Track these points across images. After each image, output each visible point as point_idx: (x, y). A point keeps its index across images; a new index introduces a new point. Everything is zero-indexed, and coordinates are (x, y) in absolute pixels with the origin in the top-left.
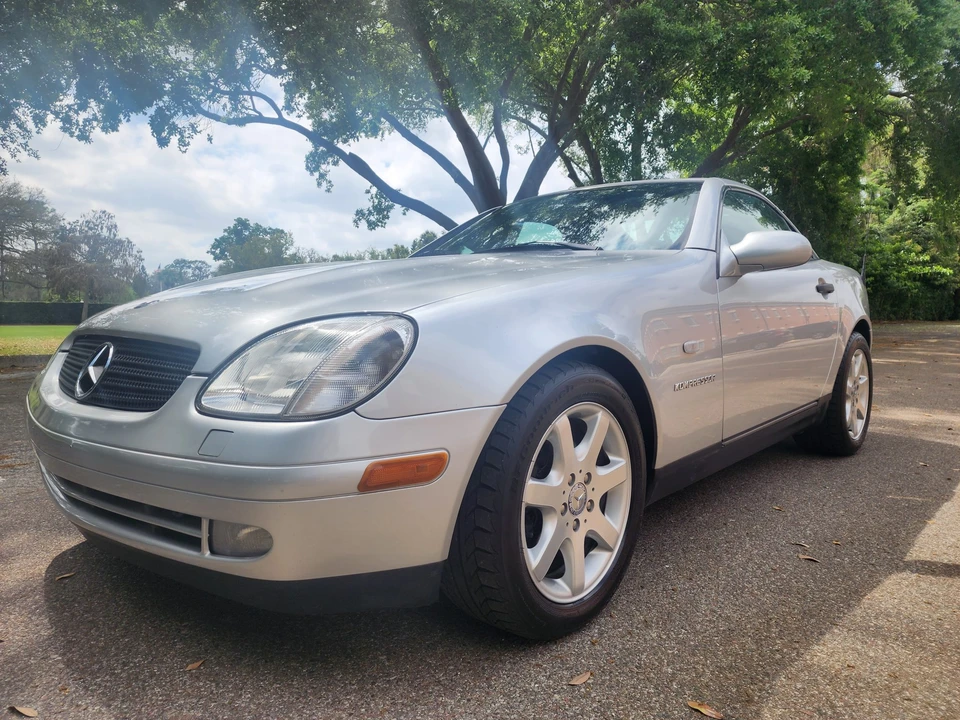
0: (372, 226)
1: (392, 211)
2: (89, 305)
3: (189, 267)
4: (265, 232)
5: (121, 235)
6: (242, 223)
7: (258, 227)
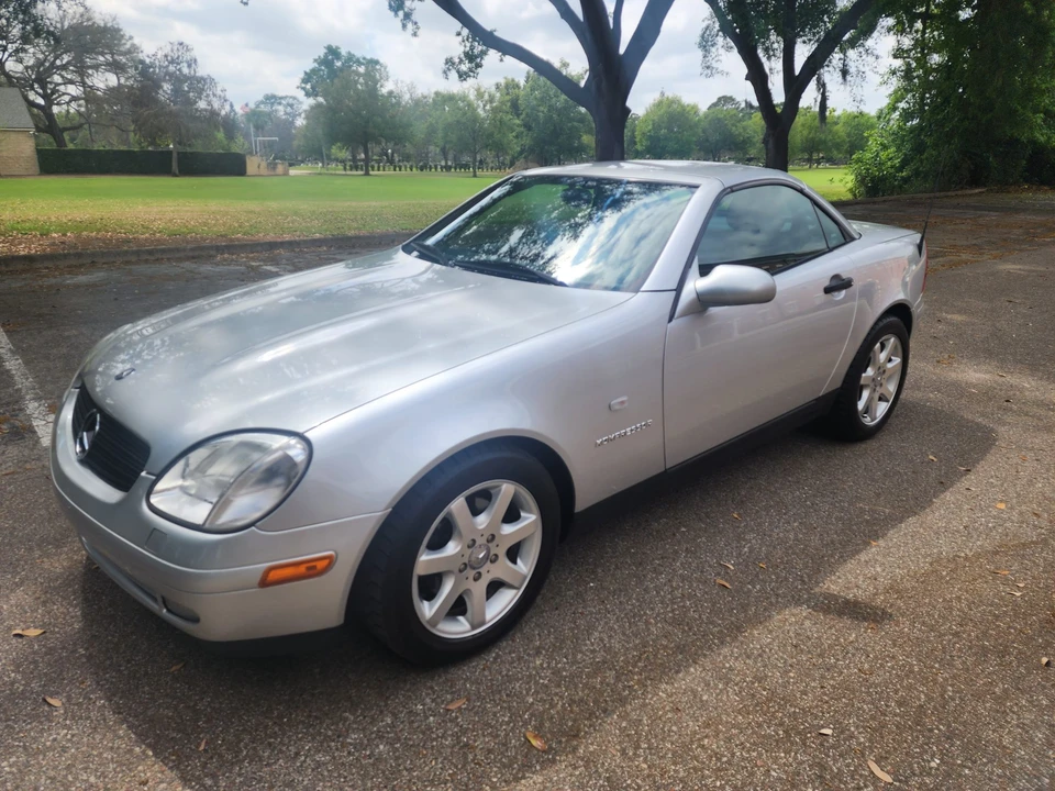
0: (463, 76)
1: (486, 58)
2: (179, 153)
3: (280, 104)
4: (359, 63)
5: (201, 72)
6: (333, 52)
7: (351, 57)
